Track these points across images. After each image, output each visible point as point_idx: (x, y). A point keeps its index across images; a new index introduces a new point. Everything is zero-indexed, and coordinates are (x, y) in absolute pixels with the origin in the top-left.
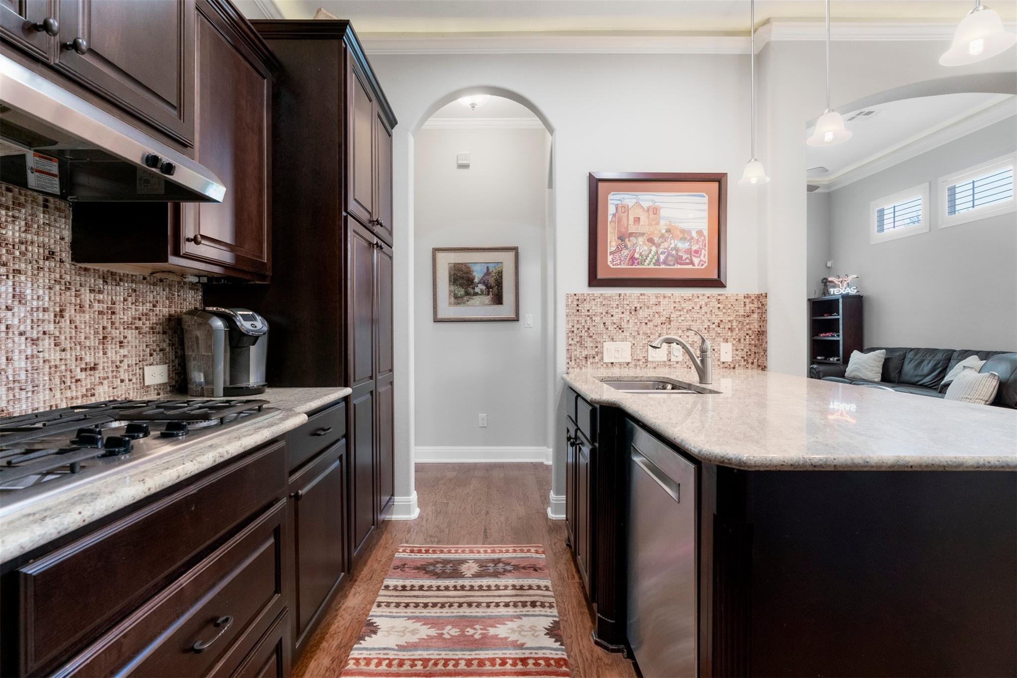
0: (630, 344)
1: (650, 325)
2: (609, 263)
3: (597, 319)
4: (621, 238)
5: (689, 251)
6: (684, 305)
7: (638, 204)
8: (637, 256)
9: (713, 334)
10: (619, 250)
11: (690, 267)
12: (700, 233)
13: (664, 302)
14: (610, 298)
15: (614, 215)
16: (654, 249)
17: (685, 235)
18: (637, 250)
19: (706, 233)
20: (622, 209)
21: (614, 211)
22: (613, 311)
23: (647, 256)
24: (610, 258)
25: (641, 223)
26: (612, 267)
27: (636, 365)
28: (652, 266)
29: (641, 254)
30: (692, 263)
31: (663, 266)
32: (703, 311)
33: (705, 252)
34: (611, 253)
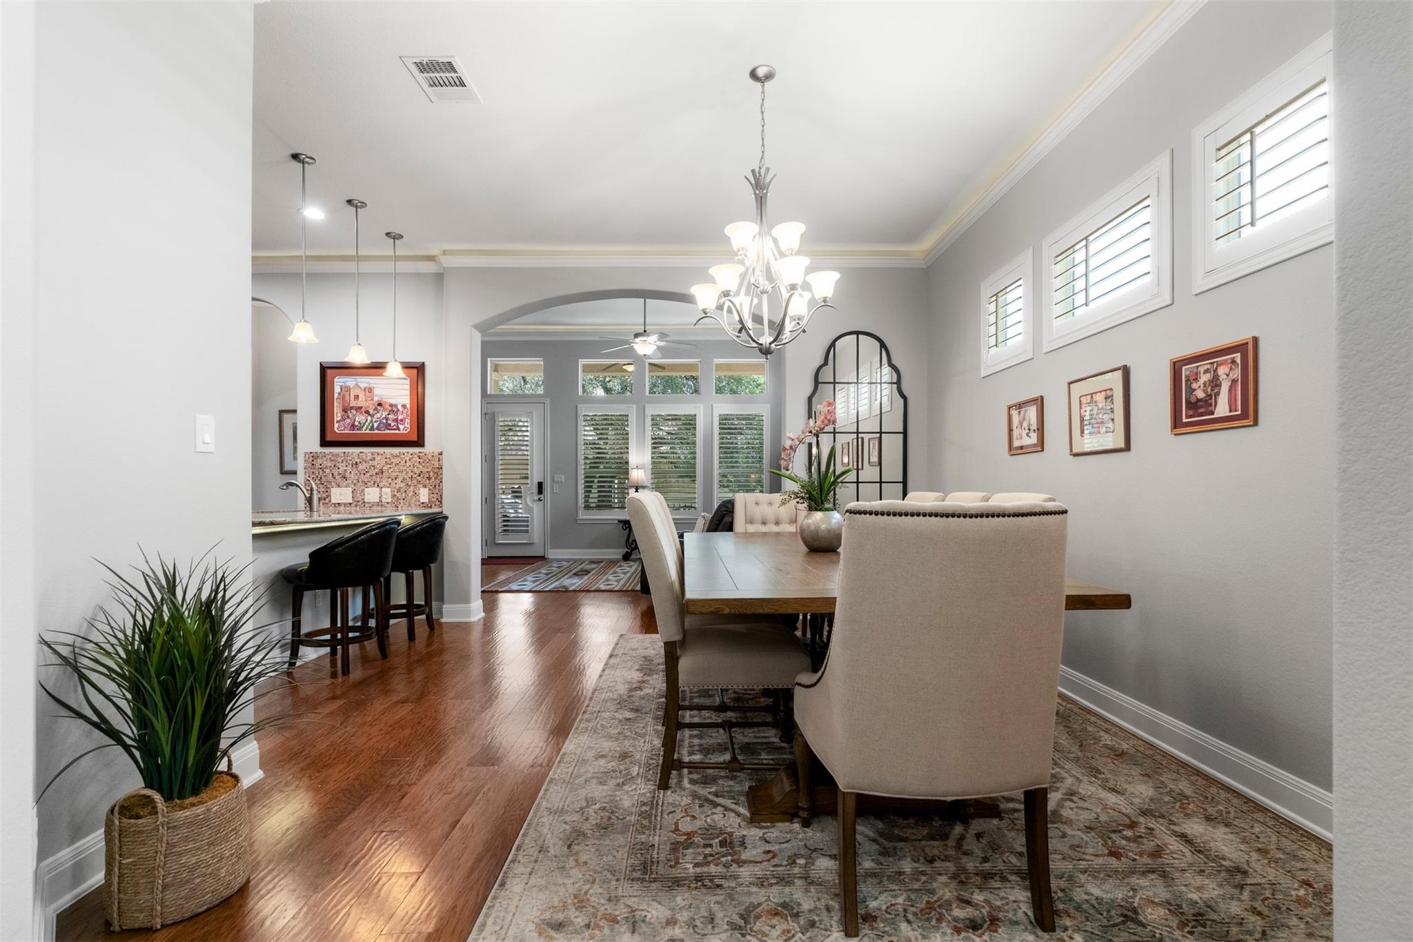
0: (350, 489)
1: (368, 475)
2: (335, 429)
3: (327, 471)
4: (345, 410)
5: (396, 420)
6: (393, 460)
7: (357, 386)
8: (356, 424)
9: (415, 482)
10: (343, 419)
11: (397, 431)
12: (404, 406)
13: (378, 458)
14: (337, 455)
15: (339, 394)
16: (369, 418)
17: (393, 409)
18: (357, 419)
19: (408, 406)
20: (346, 389)
21: (339, 390)
22: (340, 465)
23: (365, 424)
24: (336, 425)
25: (360, 399)
26: (337, 431)
27: (356, 505)
28: (368, 431)
29: (359, 423)
30: (398, 429)
31: (376, 432)
32: (408, 464)
33: (407, 421)
34: (337, 422)
